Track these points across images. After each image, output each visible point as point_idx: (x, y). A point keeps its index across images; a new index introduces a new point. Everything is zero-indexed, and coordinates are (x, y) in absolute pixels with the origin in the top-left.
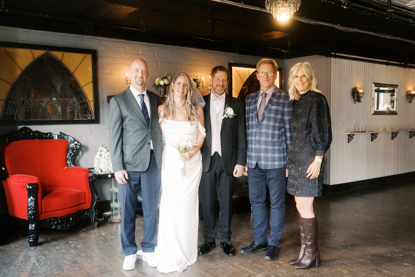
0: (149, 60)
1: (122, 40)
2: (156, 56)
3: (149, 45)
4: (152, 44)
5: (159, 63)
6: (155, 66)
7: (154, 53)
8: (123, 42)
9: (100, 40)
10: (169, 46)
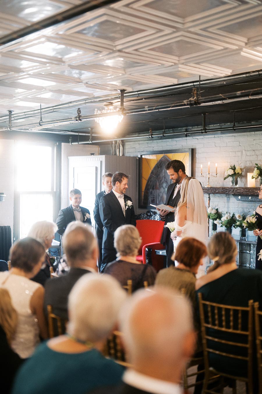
0: (235, 151)
1: (213, 136)
2: (241, 145)
3: (235, 135)
4: (238, 134)
5: (244, 151)
6: (240, 155)
7: (240, 142)
8: (215, 137)
9: (198, 139)
10: (254, 132)
